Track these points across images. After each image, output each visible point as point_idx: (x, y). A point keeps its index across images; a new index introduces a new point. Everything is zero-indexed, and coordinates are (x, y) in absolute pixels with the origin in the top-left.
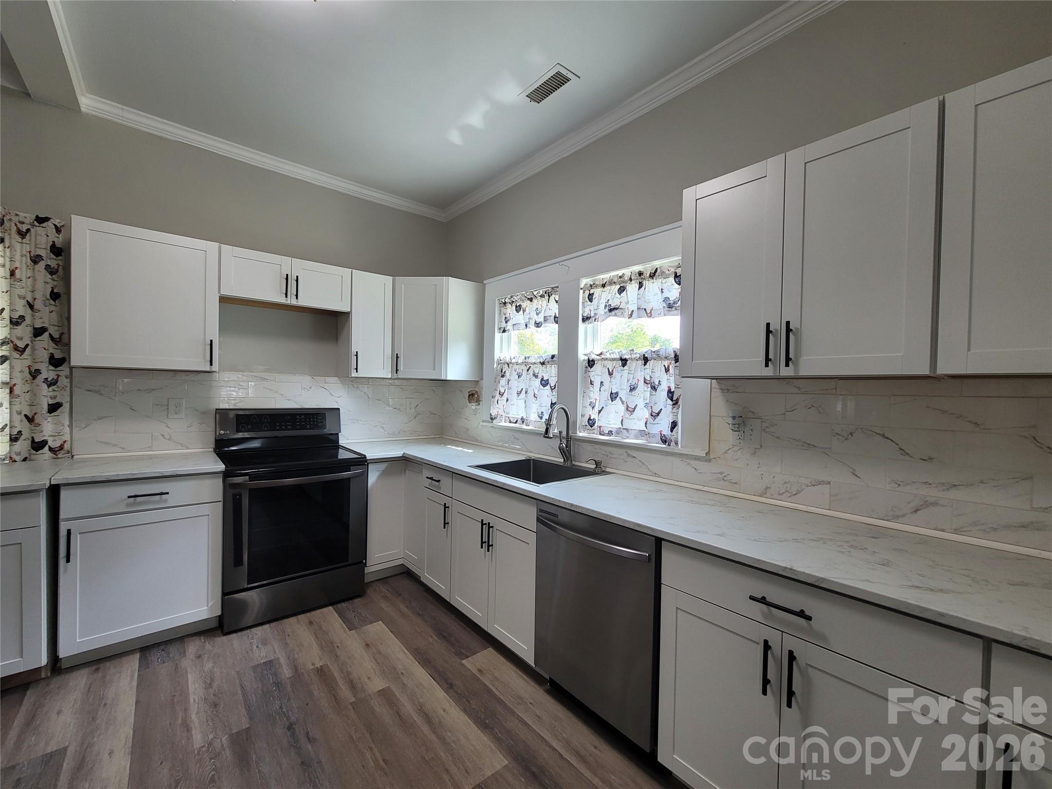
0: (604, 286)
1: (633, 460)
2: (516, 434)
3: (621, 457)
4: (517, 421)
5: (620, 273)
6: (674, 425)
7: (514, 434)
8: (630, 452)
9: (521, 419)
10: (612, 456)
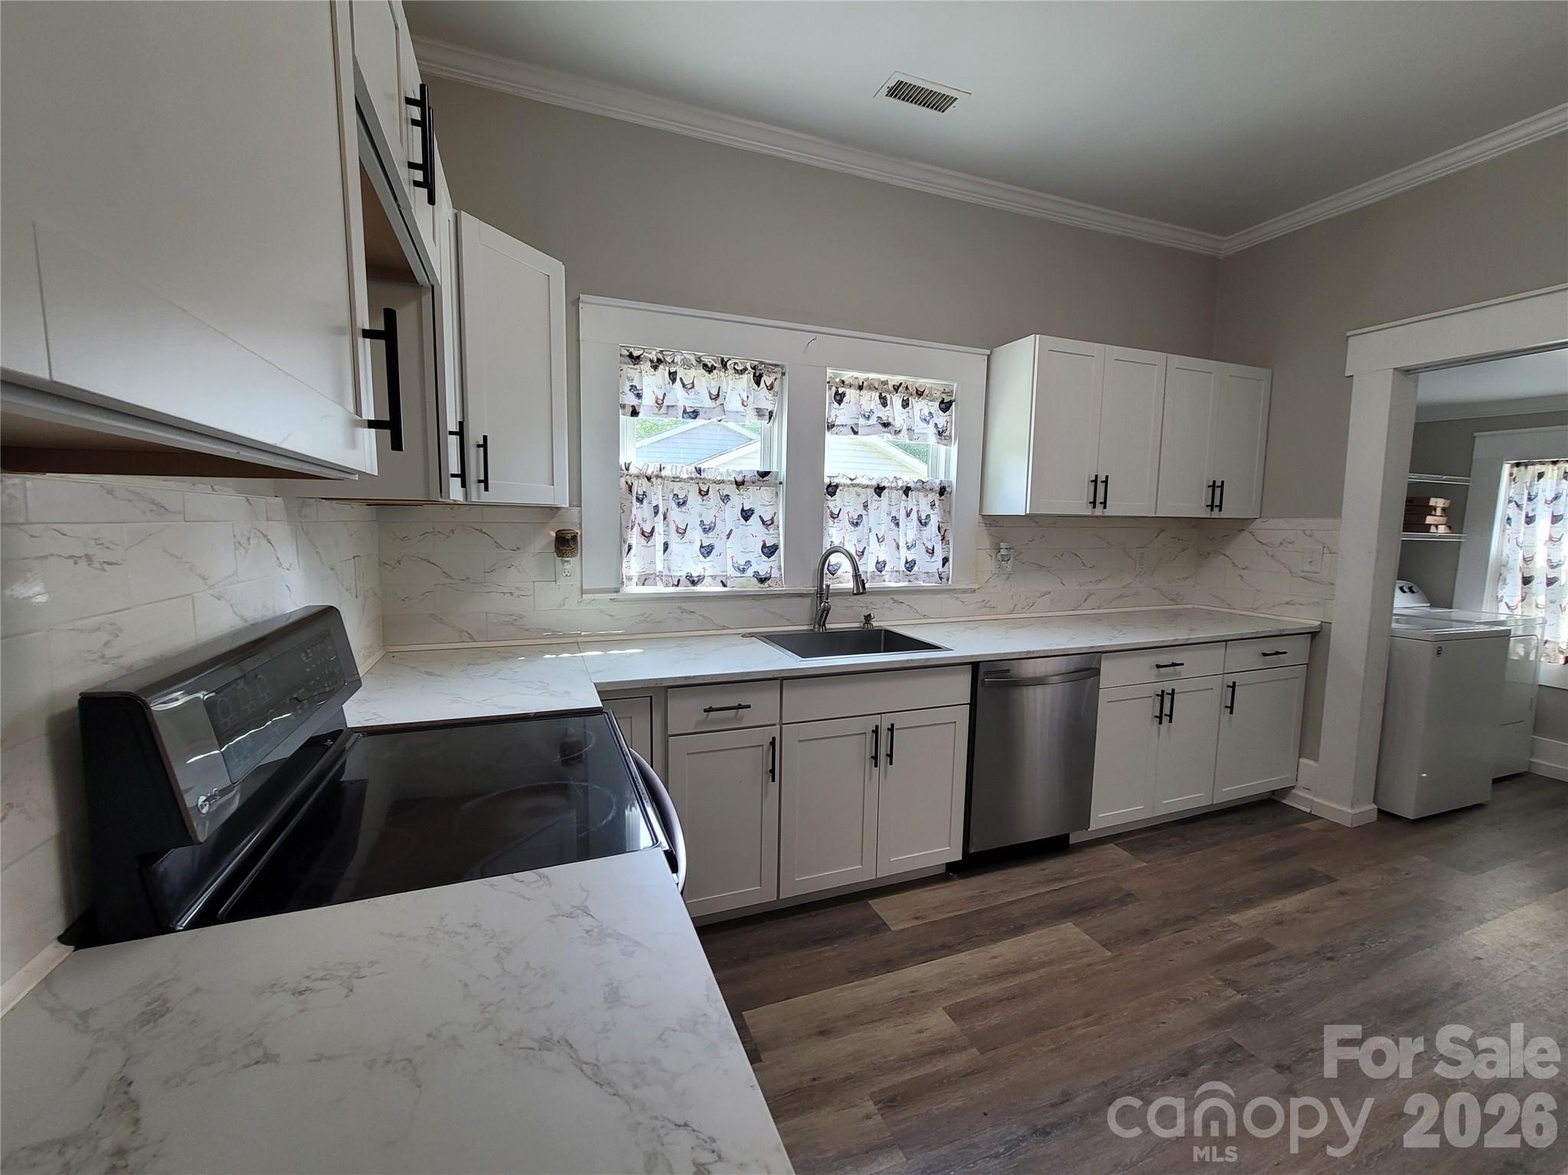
0: (861, 388)
1: (899, 606)
2: (686, 606)
3: (885, 606)
4: (679, 580)
5: (883, 377)
6: (945, 560)
7: (681, 604)
8: (896, 597)
9: (686, 577)
10: (875, 607)
